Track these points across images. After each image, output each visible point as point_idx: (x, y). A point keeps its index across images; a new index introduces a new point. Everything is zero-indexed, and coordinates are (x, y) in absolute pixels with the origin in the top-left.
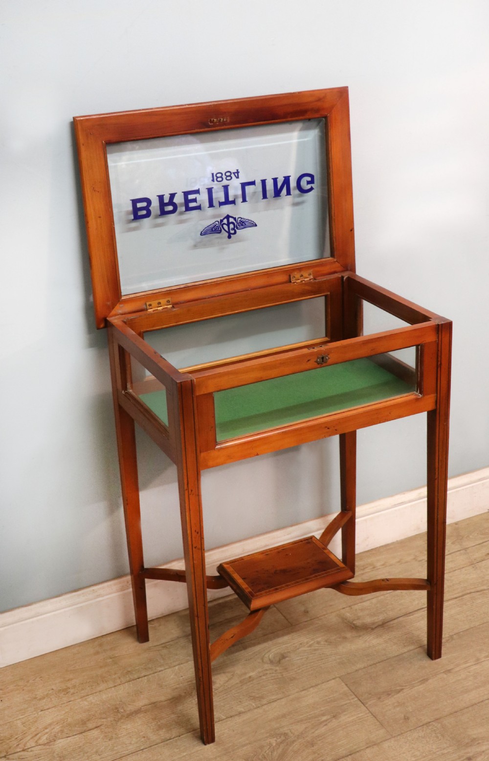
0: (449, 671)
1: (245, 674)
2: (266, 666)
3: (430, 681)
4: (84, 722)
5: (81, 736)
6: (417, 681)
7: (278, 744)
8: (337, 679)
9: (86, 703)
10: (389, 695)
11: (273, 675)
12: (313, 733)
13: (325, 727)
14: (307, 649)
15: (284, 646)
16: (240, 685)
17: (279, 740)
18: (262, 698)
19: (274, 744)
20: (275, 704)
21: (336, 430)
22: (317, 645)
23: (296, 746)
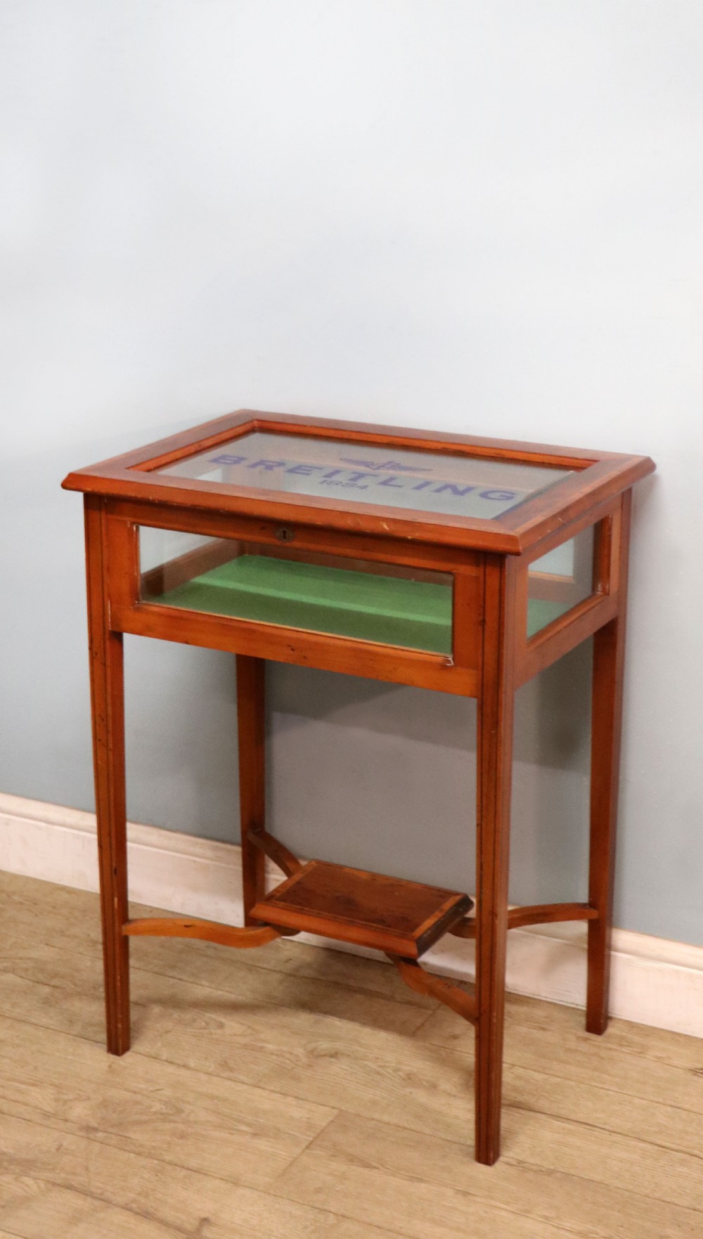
0: (465, 1194)
1: (264, 1041)
2: (300, 1051)
3: (423, 1185)
4: (56, 975)
5: (31, 983)
6: (407, 1174)
7: (155, 1113)
8: (335, 1112)
9: (89, 964)
10: (351, 1161)
11: (287, 1062)
12: (206, 1130)
13: (229, 1135)
14: (375, 1067)
15: (358, 1048)
16: (238, 1046)
17: (164, 1111)
18: (231, 1070)
19: (153, 1110)
20: (229, 1083)
21: (305, 657)
22: (391, 1072)
23: (168, 1126)
